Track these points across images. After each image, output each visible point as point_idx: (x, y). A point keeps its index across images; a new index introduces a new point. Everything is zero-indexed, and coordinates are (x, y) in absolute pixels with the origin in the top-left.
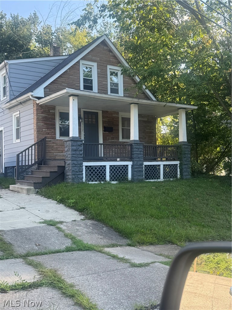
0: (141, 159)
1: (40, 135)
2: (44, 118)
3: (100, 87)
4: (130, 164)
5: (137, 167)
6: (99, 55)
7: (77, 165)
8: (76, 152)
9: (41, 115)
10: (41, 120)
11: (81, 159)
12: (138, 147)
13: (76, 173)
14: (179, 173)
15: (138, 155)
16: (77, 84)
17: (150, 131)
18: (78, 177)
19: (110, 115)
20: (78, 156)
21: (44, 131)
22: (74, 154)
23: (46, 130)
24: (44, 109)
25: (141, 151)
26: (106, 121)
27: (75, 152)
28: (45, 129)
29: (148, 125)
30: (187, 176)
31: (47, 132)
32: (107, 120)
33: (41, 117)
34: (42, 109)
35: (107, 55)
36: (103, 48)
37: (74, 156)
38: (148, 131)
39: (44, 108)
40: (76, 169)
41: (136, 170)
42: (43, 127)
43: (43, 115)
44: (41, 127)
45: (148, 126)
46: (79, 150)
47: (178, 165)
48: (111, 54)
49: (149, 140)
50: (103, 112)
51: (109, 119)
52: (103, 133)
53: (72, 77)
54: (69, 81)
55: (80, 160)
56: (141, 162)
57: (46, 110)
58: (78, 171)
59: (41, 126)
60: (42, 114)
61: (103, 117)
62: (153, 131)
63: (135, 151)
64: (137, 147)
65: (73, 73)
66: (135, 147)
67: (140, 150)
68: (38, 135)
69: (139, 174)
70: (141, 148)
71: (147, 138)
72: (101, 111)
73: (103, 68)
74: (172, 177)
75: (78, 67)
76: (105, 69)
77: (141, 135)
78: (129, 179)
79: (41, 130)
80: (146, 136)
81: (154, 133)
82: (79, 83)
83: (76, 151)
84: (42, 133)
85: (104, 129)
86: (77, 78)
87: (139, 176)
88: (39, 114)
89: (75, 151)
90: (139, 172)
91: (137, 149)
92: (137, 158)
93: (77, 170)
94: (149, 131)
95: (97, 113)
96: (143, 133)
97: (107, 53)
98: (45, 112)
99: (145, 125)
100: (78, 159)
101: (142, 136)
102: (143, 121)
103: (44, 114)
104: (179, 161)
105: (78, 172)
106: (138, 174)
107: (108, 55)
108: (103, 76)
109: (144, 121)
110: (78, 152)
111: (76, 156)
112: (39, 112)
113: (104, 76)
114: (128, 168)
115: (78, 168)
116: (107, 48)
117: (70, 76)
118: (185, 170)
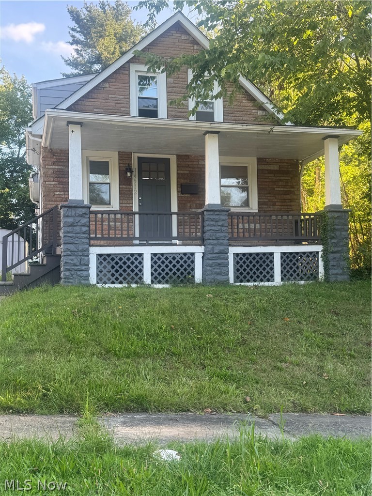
0: (222, 241)
1: (49, 203)
2: (58, 173)
3: (171, 111)
4: (198, 251)
5: (214, 257)
6: (172, 52)
7: (74, 251)
8: (75, 228)
9: (51, 167)
10: (52, 175)
11: (84, 240)
12: (216, 217)
13: (73, 267)
14: (321, 270)
15: (214, 234)
16: (124, 109)
17: (286, 189)
18: (77, 275)
19: (195, 163)
20: (79, 235)
21: (58, 196)
22: (68, 232)
23: (62, 193)
24: (57, 157)
25: (222, 226)
26: (185, 174)
27: (70, 228)
28: (59, 191)
29: (282, 178)
30: (339, 276)
31: (63, 196)
32: (187, 172)
33: (51, 171)
34: (54, 157)
35: (187, 50)
36: (180, 38)
37: (68, 235)
38: (280, 189)
39: (59, 155)
40: (72, 260)
41: (210, 262)
42: (56, 188)
43: (57, 167)
44: (51, 189)
45: (280, 180)
46: (79, 224)
47: (320, 254)
48: (196, 47)
49: (282, 207)
50: (179, 157)
51: (192, 169)
52: (178, 197)
53: (113, 96)
54: (108, 104)
55: (83, 244)
56: (222, 248)
57: (62, 159)
58: (78, 264)
59: (52, 186)
60: (54, 165)
61: (179, 167)
62: (292, 190)
63: (208, 226)
64: (212, 217)
65: (115, 90)
66: (208, 217)
67: (220, 223)
68: (45, 202)
69: (218, 271)
70: (223, 220)
71: (277, 204)
72: (175, 156)
73: (180, 76)
74: (305, 278)
75: (127, 78)
76: (184, 76)
77: (264, 197)
78: (196, 280)
79: (52, 194)
80: (275, 200)
81: (294, 194)
82: (128, 106)
83: (74, 226)
84: (53, 199)
85: (180, 189)
86: (124, 98)
87: (218, 274)
88: (48, 165)
89: (71, 225)
90: (218, 267)
91: (212, 220)
92: (213, 239)
93: (75, 261)
94: (282, 189)
95: (169, 160)
96: (269, 194)
97: (187, 47)
98: (60, 162)
99: (274, 178)
100: (79, 241)
101: (267, 200)
102: (267, 170)
103: (57, 165)
104: (320, 244)
105: (77, 266)
106: (215, 271)
107: (190, 50)
108: (179, 90)
109: (270, 170)
110: (77, 229)
111: (74, 235)
112: (47, 163)
113: (182, 89)
114: (194, 258)
115: (79, 257)
116: (188, 37)
117: (110, 96)
118: (335, 264)
